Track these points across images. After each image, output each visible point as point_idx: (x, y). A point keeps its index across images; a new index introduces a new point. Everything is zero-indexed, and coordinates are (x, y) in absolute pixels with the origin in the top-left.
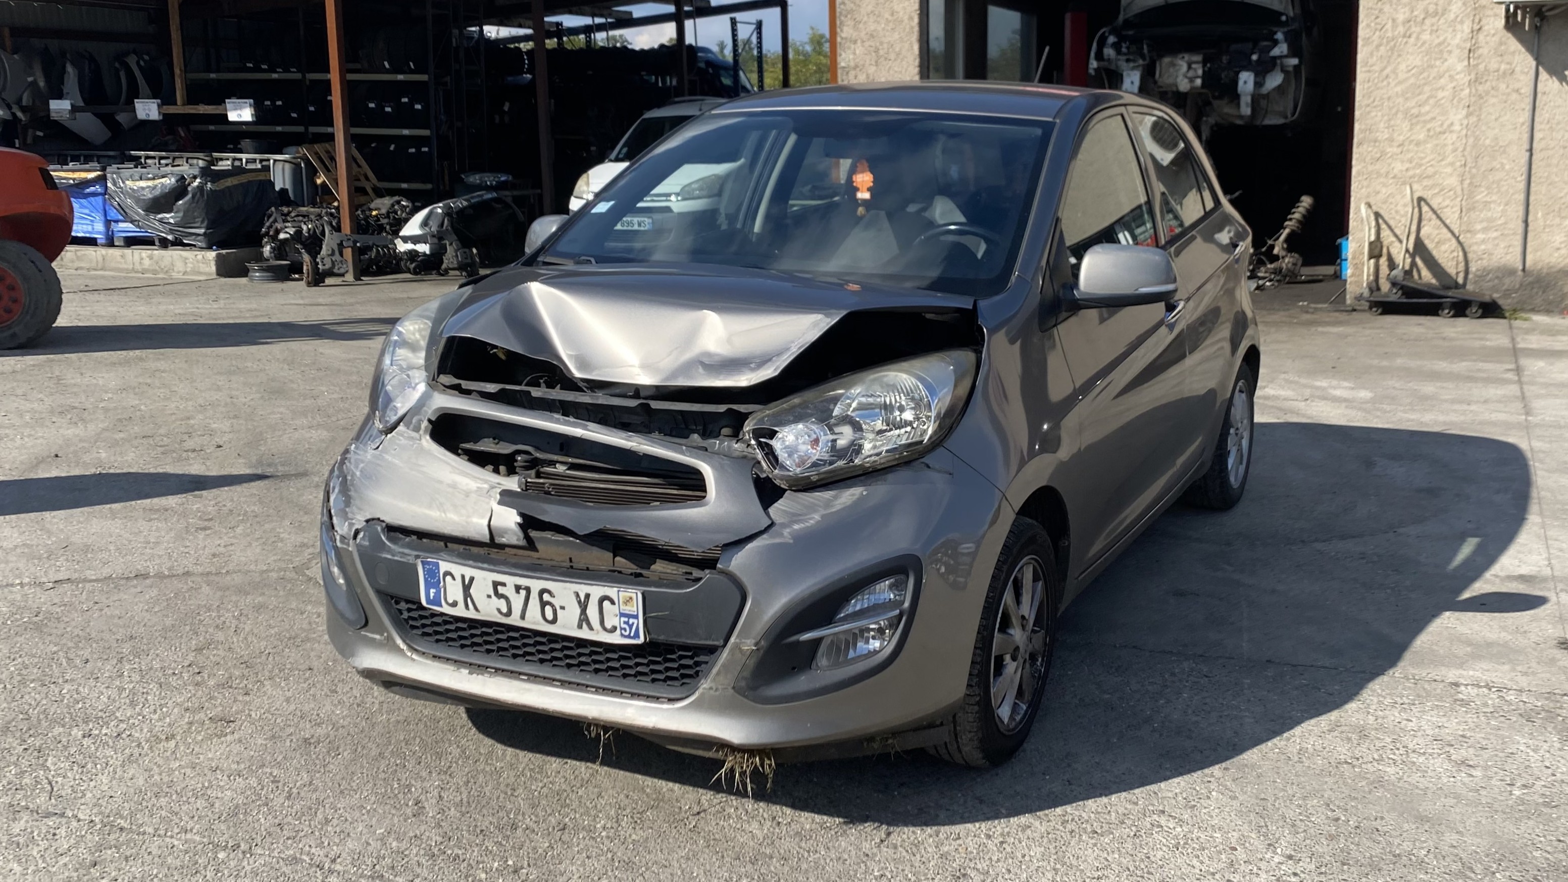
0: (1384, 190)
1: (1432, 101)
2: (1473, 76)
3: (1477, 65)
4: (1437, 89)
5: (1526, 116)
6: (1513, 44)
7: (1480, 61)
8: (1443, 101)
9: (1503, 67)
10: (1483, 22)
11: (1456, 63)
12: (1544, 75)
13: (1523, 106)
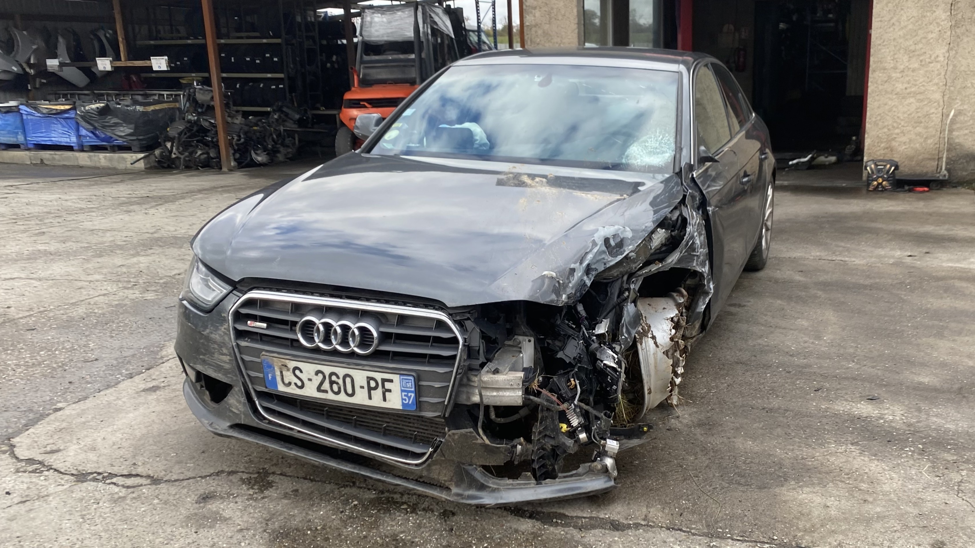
1: (924, 41)
2: (953, 23)
3: (957, 14)
4: (928, 33)
8: (932, 41)
11: (942, 14)
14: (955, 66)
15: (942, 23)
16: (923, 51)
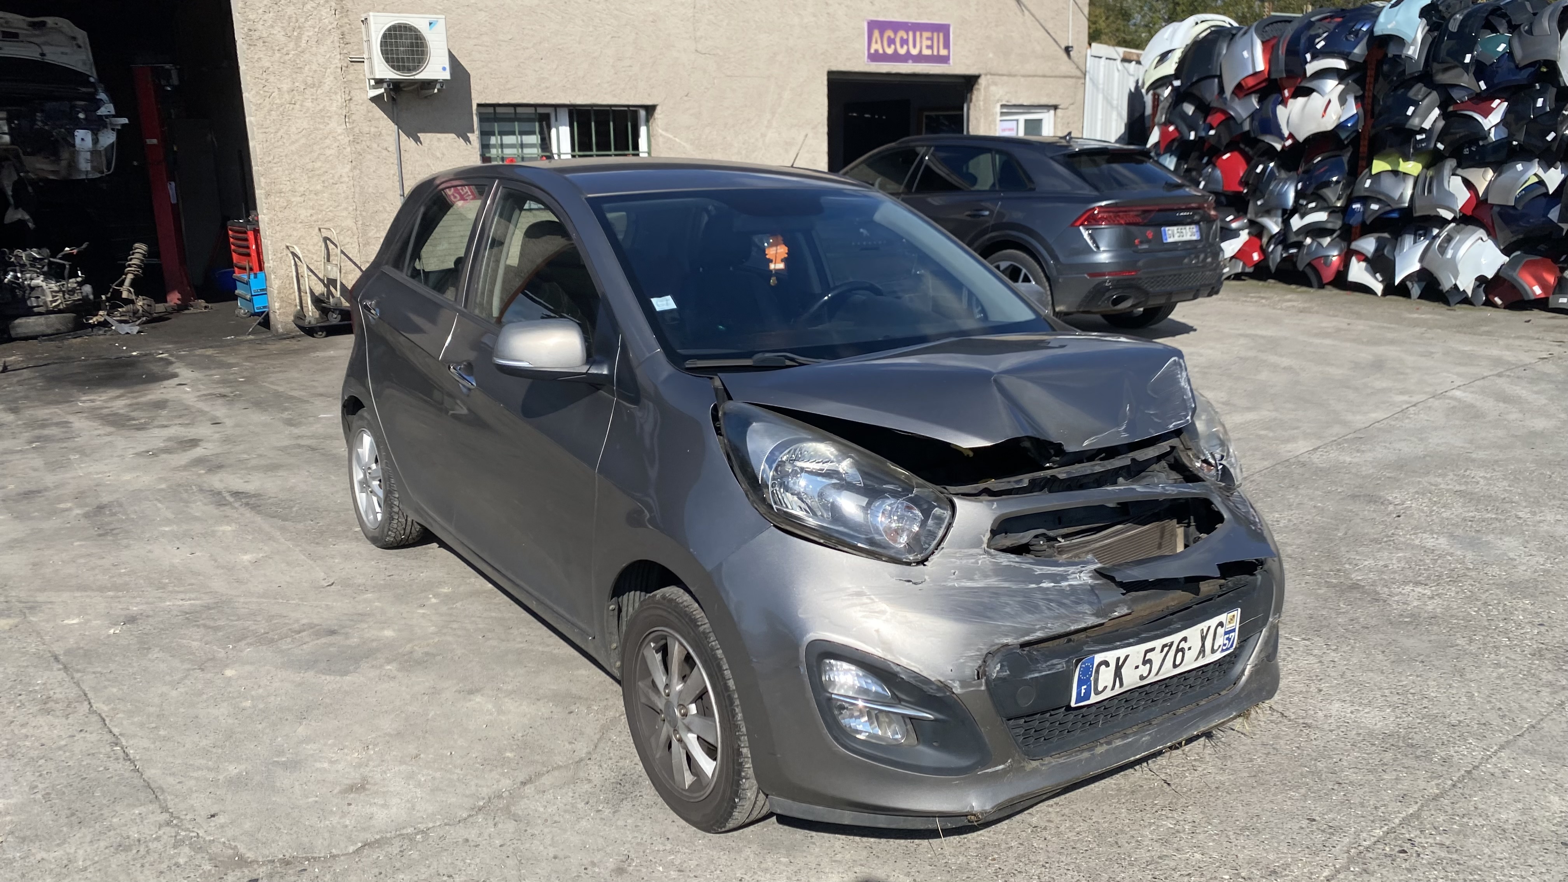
0: (295, 233)
1: (322, 158)
2: (351, 138)
3: (353, 128)
4: (324, 148)
5: (395, 169)
6: (378, 113)
7: (354, 125)
8: (331, 158)
9: (373, 130)
10: (353, 93)
11: (336, 126)
12: (403, 137)
13: (392, 161)
14: (362, 187)
15: (339, 138)
16: (324, 169)
